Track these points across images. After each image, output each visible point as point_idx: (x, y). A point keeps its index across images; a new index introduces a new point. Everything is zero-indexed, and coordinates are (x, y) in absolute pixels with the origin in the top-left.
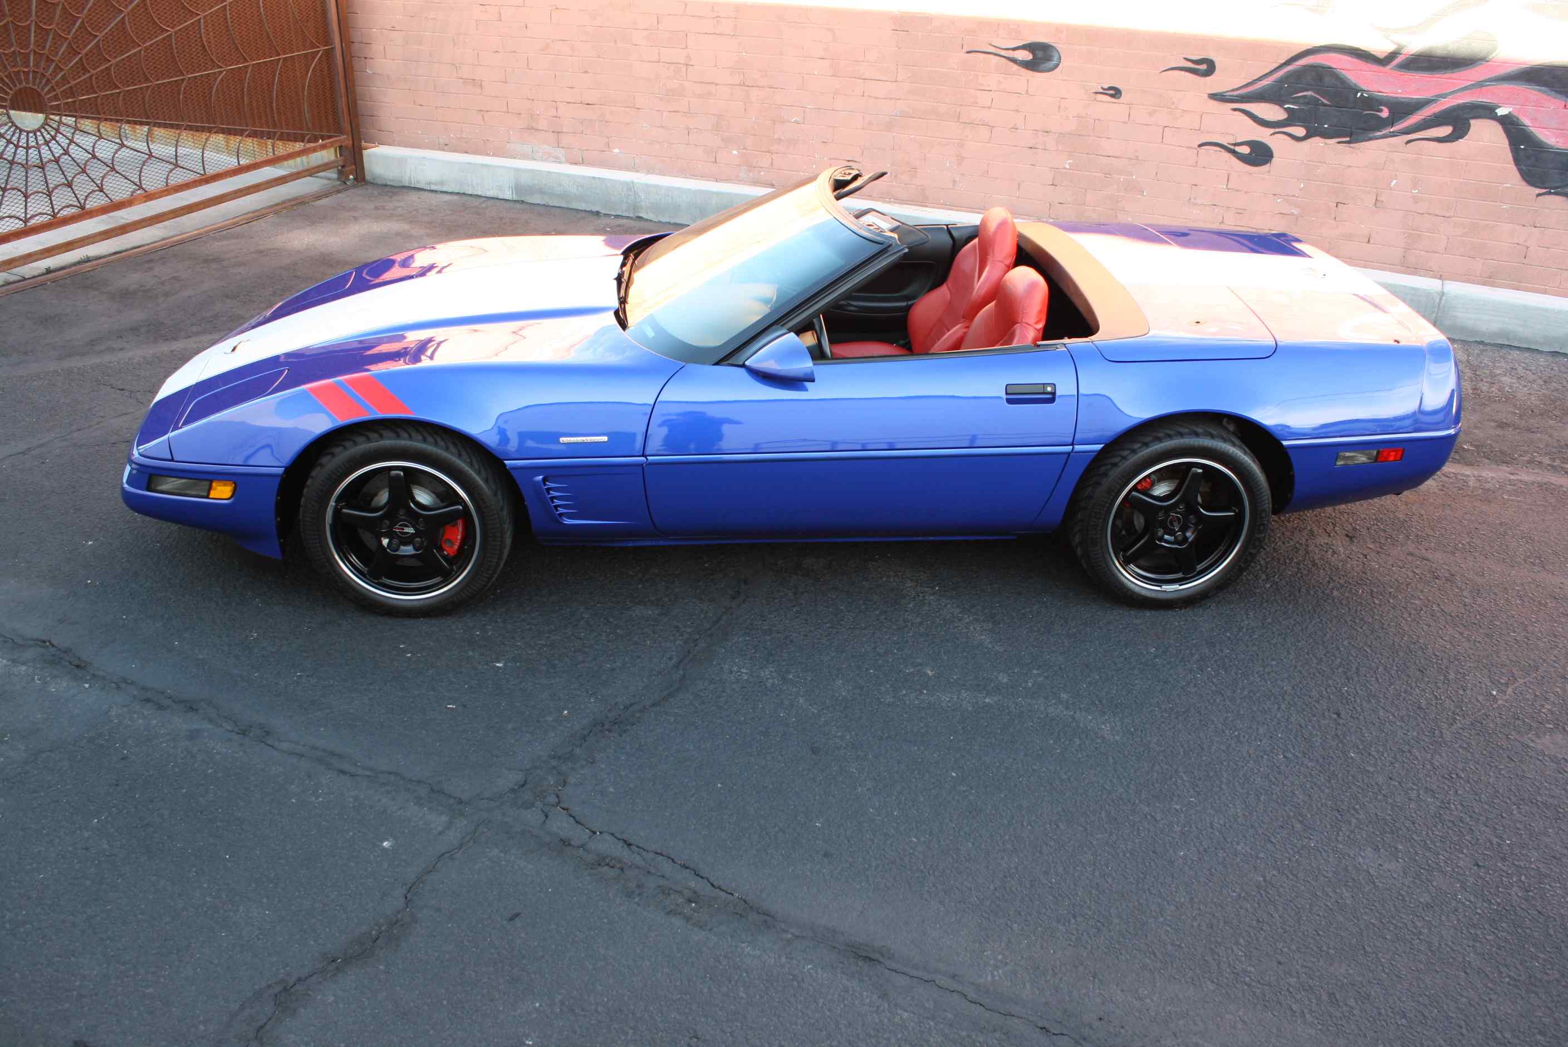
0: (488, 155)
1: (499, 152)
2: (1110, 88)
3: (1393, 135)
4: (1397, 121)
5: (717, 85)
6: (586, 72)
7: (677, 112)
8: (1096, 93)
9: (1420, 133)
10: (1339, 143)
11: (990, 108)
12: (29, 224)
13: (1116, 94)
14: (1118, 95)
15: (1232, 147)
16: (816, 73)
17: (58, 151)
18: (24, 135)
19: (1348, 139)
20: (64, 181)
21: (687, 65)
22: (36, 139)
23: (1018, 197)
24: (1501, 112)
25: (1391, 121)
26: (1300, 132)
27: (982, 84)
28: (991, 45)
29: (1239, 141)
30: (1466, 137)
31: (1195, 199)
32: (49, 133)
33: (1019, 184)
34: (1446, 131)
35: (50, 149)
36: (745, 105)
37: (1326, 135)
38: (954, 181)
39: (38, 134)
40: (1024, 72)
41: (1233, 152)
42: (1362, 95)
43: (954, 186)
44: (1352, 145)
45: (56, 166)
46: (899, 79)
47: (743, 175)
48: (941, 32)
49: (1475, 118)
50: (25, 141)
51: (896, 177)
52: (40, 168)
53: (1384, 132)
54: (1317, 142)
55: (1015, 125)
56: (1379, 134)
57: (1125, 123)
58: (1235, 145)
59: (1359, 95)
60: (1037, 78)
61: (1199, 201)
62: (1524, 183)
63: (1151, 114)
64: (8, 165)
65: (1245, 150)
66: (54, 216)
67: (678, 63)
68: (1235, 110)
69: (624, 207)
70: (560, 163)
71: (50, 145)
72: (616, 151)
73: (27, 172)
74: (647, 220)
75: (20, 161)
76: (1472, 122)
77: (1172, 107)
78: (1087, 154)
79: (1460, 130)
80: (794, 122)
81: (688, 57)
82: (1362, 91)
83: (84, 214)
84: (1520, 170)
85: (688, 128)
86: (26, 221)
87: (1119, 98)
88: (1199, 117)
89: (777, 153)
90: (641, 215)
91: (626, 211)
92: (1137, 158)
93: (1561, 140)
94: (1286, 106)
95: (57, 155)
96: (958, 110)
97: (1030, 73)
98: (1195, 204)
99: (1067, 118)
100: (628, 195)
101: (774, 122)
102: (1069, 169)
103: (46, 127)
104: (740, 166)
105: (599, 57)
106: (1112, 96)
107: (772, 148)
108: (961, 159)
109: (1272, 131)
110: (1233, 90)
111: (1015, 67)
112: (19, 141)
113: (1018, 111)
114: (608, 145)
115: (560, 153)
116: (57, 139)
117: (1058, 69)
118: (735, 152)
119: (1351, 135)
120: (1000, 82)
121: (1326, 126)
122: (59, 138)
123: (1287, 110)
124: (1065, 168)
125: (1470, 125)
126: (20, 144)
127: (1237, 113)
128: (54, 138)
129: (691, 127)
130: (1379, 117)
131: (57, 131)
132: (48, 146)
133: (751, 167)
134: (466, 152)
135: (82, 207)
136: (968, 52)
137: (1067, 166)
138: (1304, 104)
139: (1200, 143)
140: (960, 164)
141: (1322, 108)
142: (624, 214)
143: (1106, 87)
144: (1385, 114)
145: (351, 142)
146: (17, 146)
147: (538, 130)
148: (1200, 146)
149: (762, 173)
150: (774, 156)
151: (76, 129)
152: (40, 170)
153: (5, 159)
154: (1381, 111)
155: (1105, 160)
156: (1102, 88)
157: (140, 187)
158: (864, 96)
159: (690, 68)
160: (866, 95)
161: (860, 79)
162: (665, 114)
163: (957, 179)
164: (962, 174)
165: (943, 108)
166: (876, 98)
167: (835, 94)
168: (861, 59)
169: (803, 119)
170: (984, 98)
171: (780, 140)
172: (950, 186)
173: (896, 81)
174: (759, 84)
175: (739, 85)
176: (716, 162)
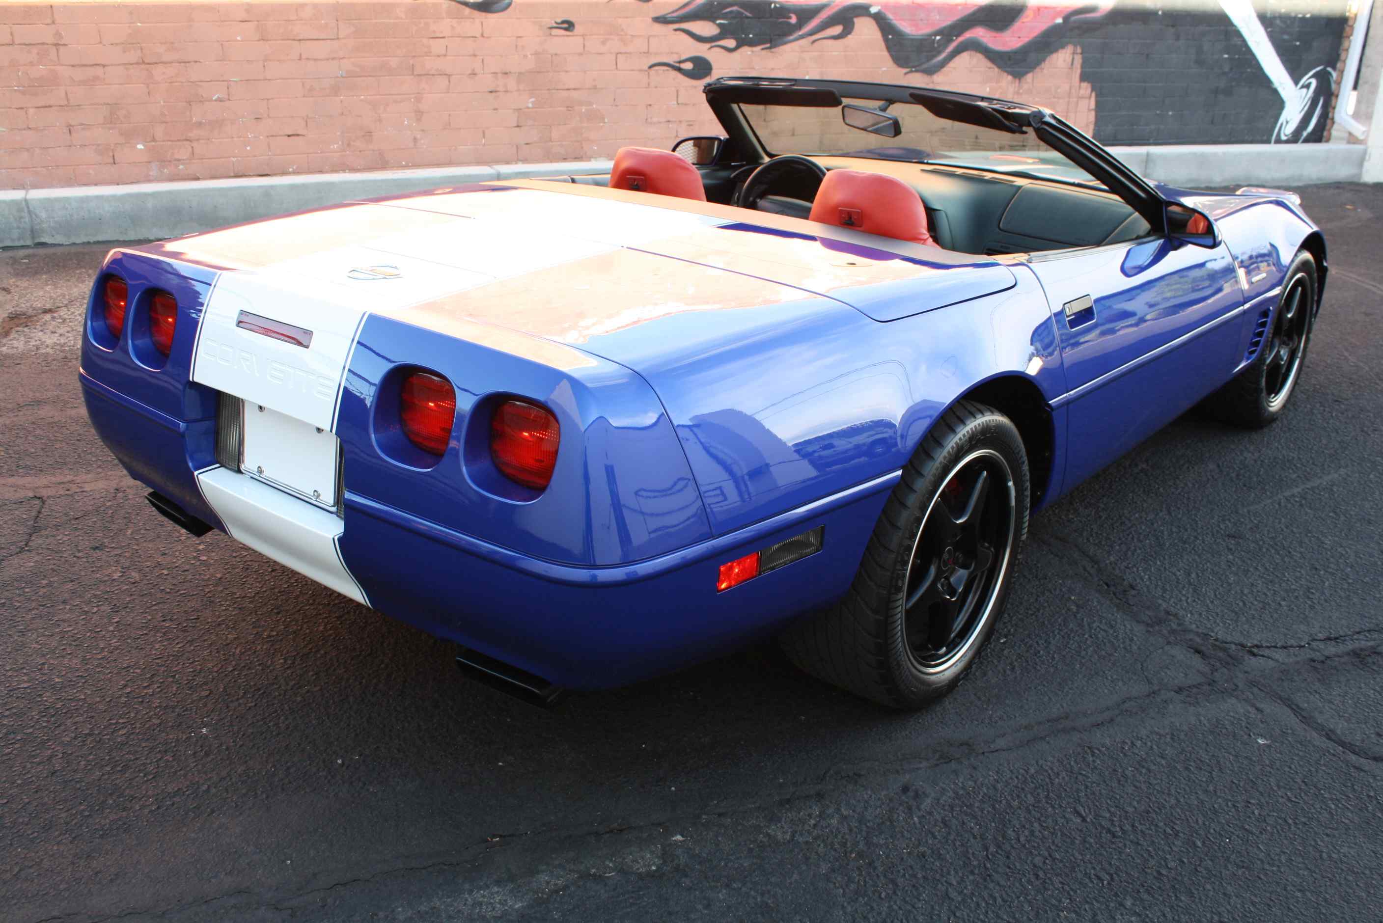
2: (563, 22)
3: (802, 37)
4: (803, 25)
5: (104, 66)
7: (50, 106)
8: (551, 28)
9: (820, 33)
10: (763, 49)
11: (445, 55)
13: (570, 27)
14: (571, 28)
15: (677, 65)
16: (239, 38)
19: (768, 45)
21: (56, 45)
23: (484, 145)
24: (873, 10)
25: (799, 26)
26: (731, 43)
27: (434, 32)
29: (683, 58)
30: (853, 33)
31: (651, 118)
33: (483, 131)
34: (837, 30)
36: (148, 87)
37: (751, 44)
38: (415, 139)
40: (476, 14)
41: (679, 70)
42: (775, 6)
43: (415, 145)
44: (773, 50)
46: (341, 36)
47: (153, 173)
49: (857, 16)
51: (349, 145)
53: (796, 35)
54: (746, 51)
55: (474, 70)
56: (791, 38)
57: (580, 54)
58: (680, 62)
59: (773, 6)
60: (492, 19)
61: (655, 120)
62: (895, 66)
63: (604, 43)
65: (688, 66)
67: (43, 44)
68: (676, 30)
69: (15, 234)
74: (54, 245)
76: (856, 20)
77: (622, 33)
78: (548, 90)
79: (848, 29)
80: (216, 101)
81: (58, 34)
82: (775, 3)
84: (892, 56)
85: (69, 126)
87: (572, 31)
88: (647, 40)
89: (198, 140)
90: (43, 240)
91: (19, 239)
92: (595, 87)
93: (914, 29)
94: (718, 22)
96: (411, 62)
97: (484, 14)
98: (651, 123)
99: (525, 56)
100: (21, 218)
101: (189, 103)
102: (532, 108)
104: (149, 162)
106: (566, 29)
107: (190, 135)
108: (419, 114)
109: (708, 46)
110: (673, 12)
111: (467, 11)
113: (475, 55)
117: (510, 10)
118: (140, 147)
119: (771, 41)
120: (453, 27)
121: (751, 36)
123: (720, 25)
124: (528, 108)
125: (853, 23)
127: (678, 32)
129: (73, 123)
130: (789, 24)
133: (163, 162)
137: (530, 105)
138: (734, 18)
139: (650, 64)
140: (419, 120)
141: (746, 21)
142: (17, 244)
143: (559, 21)
144: (793, 20)
148: (651, 67)
149: (181, 167)
150: (195, 144)
154: (790, 18)
155: (564, 94)
156: (556, 23)
158: (300, 59)
159: (62, 49)
160: (303, 57)
161: (294, 40)
162: (31, 111)
163: (419, 136)
164: (423, 130)
165: (394, 62)
166: (316, 60)
167: (265, 60)
168: (294, 18)
169: (229, 95)
170: (438, 47)
171: (199, 124)
172: (411, 145)
173: (338, 39)
174: (164, 59)
175: (137, 63)
176: (114, 163)
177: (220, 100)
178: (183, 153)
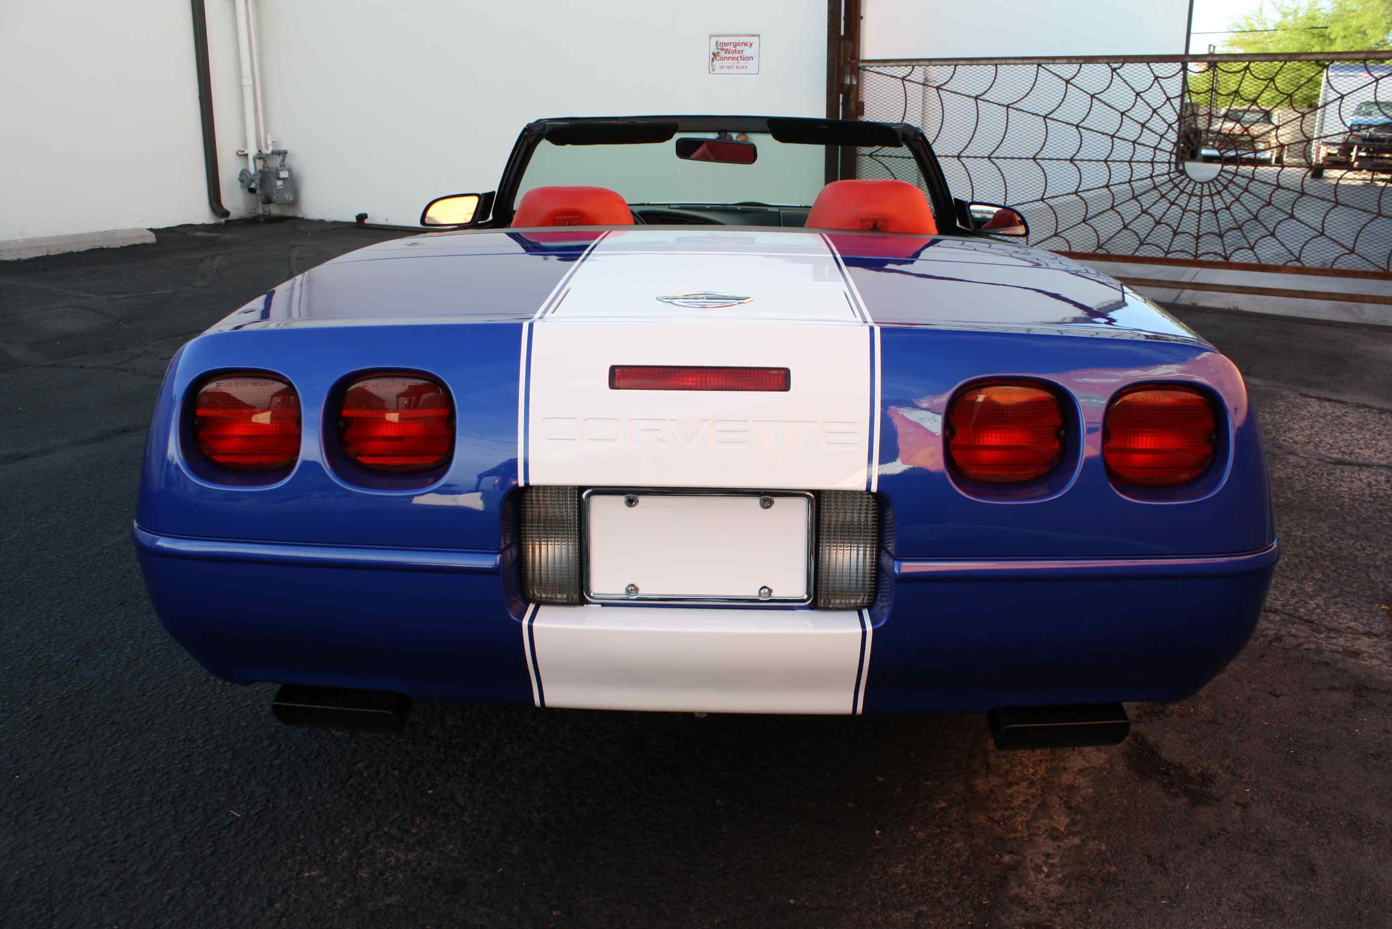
12: (1169, 256)
17: (1219, 204)
18: (1192, 185)
20: (1217, 231)
22: (1202, 188)
32: (1216, 188)
35: (1213, 202)
39: (1206, 186)
45: (1214, 217)
50: (1191, 189)
52: (1197, 214)
64: (1169, 205)
66: (1196, 256)
71: (1215, 198)
73: (1183, 215)
75: (1181, 204)
83: (1226, 264)
86: (1167, 253)
95: (1218, 208)
103: (1216, 183)
112: (1185, 188)
116: (1223, 194)
122: (1225, 194)
126: (1185, 191)
128: (1219, 193)
131: (1226, 187)
132: (1212, 198)
135: (1226, 258)
146: (1182, 192)
151: (1246, 190)
152: (1198, 216)
153: (1168, 200)
157: (1298, 260)
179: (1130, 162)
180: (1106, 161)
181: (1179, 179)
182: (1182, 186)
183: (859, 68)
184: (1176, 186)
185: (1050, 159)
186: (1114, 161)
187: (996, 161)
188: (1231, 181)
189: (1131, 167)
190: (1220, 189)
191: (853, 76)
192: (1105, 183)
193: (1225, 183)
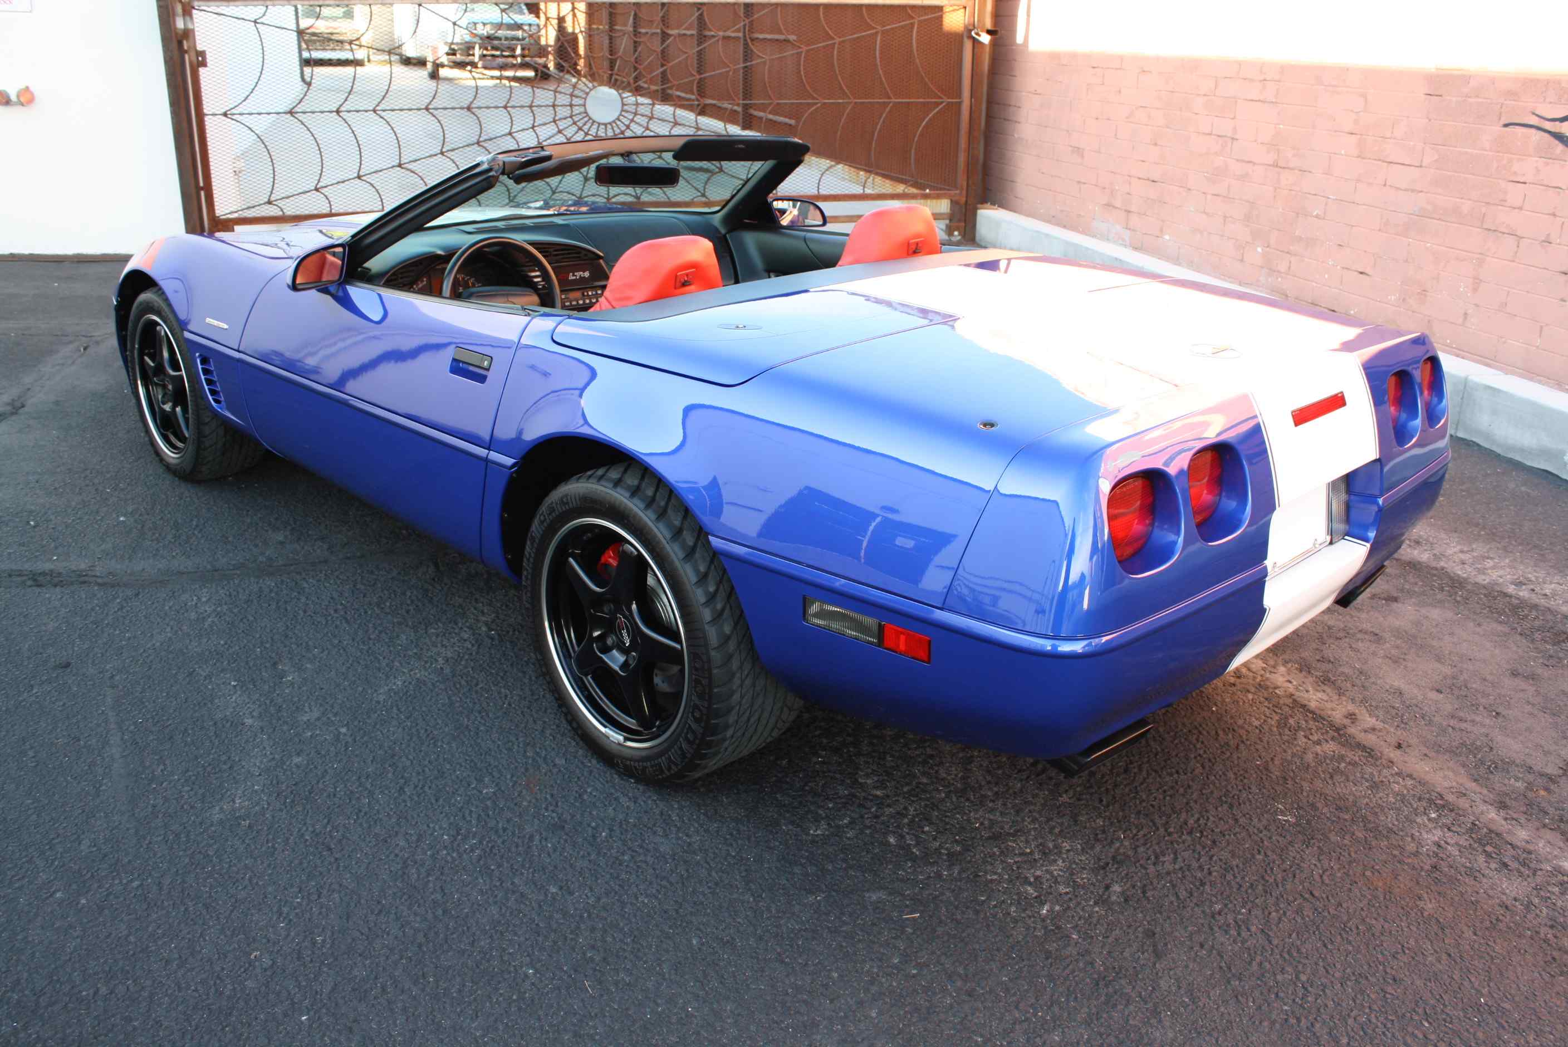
0: (1079, 232)
1: (1086, 231)
5: (1254, 164)
6: (1156, 144)
7: (1219, 195)
11: (1521, 208)
16: (1343, 152)
21: (1233, 139)
27: (1515, 173)
28: (1534, 114)
32: (619, 128)
33: (1541, 327)
36: (1275, 191)
38: (1466, 314)
43: (1466, 322)
46: (1424, 164)
47: (1263, 279)
48: (1477, 96)
50: (596, 131)
51: (1404, 300)
55: (1549, 235)
67: (1226, 136)
70: (1125, 246)
72: (1167, 237)
80: (1315, 216)
81: (1235, 129)
85: (1225, 217)
89: (1295, 255)
96: (1484, 210)
101: (1298, 214)
103: (618, 123)
104: (1262, 267)
105: (1168, 127)
107: (1291, 248)
108: (1477, 283)
112: (589, 130)
113: (1554, 215)
114: (1161, 231)
115: (1127, 235)
120: (1538, 170)
126: (591, 132)
129: (1227, 215)
131: (629, 127)
133: (1273, 271)
134: (1065, 227)
136: (1506, 125)
140: (1475, 290)
145: (964, 199)
146: (587, 134)
147: (1114, 207)
150: (1292, 259)
157: (703, 195)
158: (1385, 185)
159: (1235, 142)
160: (1388, 183)
161: (1384, 162)
162: (1209, 197)
163: (1470, 311)
164: (1477, 305)
165: (1466, 207)
166: (1398, 189)
167: (1358, 180)
168: (1388, 135)
169: (1325, 213)
170: (1515, 194)
171: (1300, 239)
172: (1461, 321)
173: (1421, 166)
174: (1291, 165)
175: (1273, 166)
176: (1242, 260)
177: (1317, 216)
178: (1283, 267)
179: (531, 107)
180: (505, 107)
181: (582, 121)
182: (586, 128)
183: (193, 8)
184: (580, 129)
185: (445, 109)
186: (513, 107)
187: (383, 114)
188: (632, 121)
189: (532, 111)
190: (623, 128)
191: (188, 18)
192: (507, 131)
193: (627, 123)
